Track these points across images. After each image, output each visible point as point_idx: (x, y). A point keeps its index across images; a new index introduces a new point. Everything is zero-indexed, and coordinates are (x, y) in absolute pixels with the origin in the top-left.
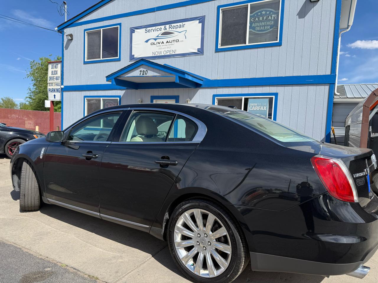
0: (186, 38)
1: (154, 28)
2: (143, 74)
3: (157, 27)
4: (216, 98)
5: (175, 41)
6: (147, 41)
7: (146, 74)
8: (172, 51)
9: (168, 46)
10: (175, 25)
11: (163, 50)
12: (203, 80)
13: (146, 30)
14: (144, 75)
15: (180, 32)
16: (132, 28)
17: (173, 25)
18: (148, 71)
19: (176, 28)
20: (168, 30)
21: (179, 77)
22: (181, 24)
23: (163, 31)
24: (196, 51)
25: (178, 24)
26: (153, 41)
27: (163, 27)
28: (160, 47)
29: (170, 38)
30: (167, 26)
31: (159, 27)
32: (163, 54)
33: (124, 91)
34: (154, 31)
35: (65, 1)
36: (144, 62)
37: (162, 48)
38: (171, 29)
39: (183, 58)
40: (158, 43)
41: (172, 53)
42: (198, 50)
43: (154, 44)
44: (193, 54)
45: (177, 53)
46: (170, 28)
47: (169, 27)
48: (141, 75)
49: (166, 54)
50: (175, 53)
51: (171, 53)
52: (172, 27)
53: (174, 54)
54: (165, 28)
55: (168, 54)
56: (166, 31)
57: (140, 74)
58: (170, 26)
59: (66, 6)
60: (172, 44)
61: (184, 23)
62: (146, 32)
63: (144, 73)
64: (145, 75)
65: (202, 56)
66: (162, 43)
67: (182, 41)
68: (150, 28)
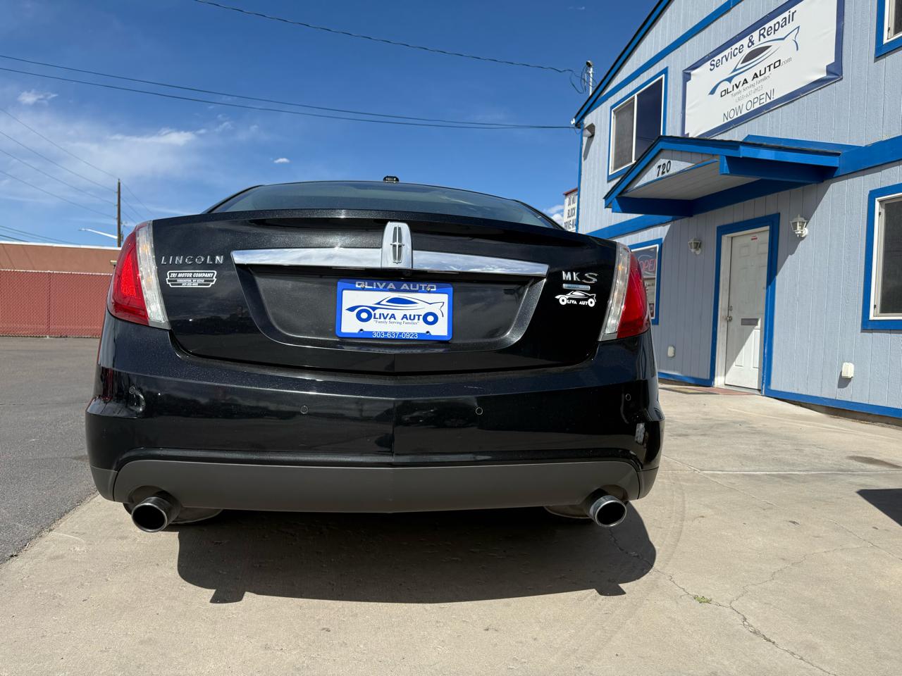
0: (797, 49)
1: (726, 53)
2: (663, 173)
3: (734, 47)
4: (877, 199)
5: (772, 67)
6: (713, 92)
7: (668, 171)
8: (764, 96)
9: (756, 87)
10: (771, 24)
11: (744, 101)
12: (839, 154)
13: (713, 63)
14: (664, 175)
15: (783, 39)
16: (686, 70)
17: (767, 26)
18: (671, 161)
19: (775, 30)
20: (757, 45)
21: (729, 158)
22: (786, 14)
23: (747, 51)
24: (823, 75)
25: (779, 19)
26: (726, 85)
27: (745, 41)
28: (739, 95)
29: (760, 64)
30: (756, 34)
31: (737, 45)
32: (745, 112)
33: (667, 227)
34: (727, 60)
35: (589, 62)
36: (663, 143)
37: (743, 97)
38: (764, 37)
39: (790, 105)
40: (735, 86)
41: (764, 100)
42: (829, 70)
43: (727, 92)
44: (815, 85)
45: (776, 96)
46: (762, 37)
47: (760, 35)
48: (660, 176)
49: (752, 109)
50: (772, 100)
51: (762, 101)
52: (765, 34)
53: (768, 103)
54: (750, 40)
55: (757, 106)
56: (753, 48)
57: (658, 175)
58: (762, 32)
59: (591, 69)
60: (766, 78)
61: (792, 10)
62: (712, 67)
63: (665, 170)
64: (666, 174)
65: (841, 82)
66: (744, 83)
67: (790, 59)
68: (719, 57)
